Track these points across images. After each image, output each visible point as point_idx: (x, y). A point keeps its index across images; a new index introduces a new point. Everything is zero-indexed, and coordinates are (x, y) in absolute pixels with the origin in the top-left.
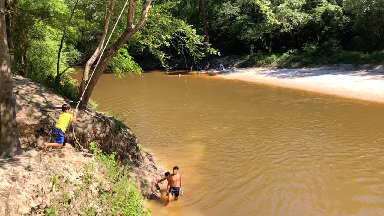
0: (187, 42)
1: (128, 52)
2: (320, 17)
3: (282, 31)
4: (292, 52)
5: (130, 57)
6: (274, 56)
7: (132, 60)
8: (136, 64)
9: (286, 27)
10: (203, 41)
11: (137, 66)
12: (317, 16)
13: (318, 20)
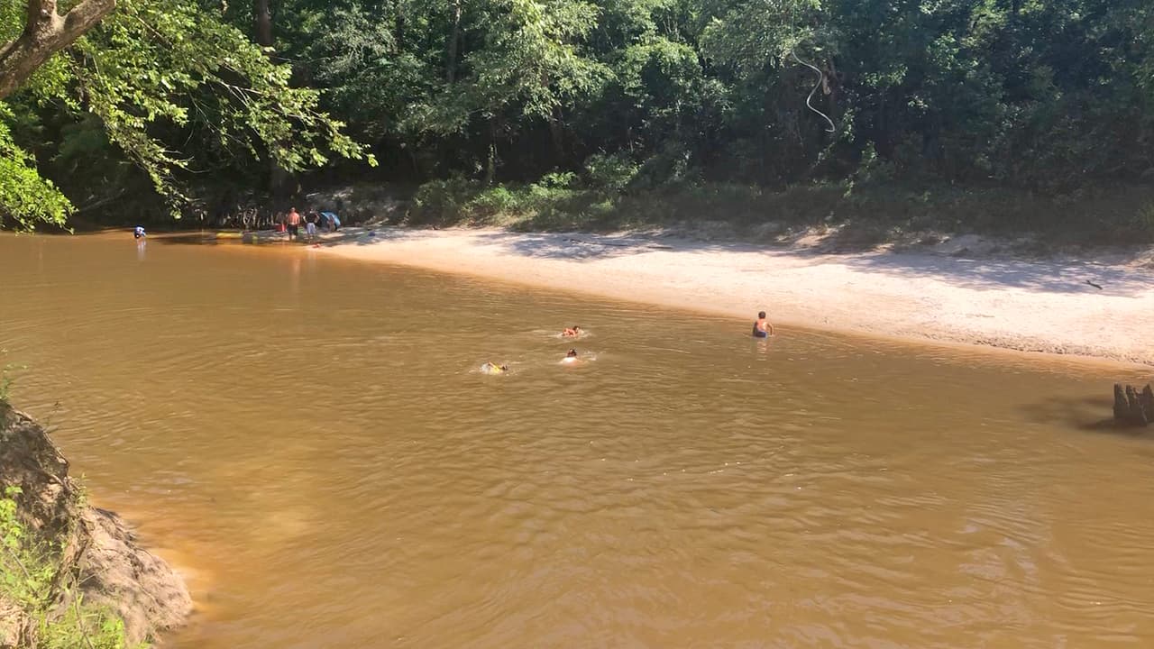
0: (253, 106)
1: (10, 134)
2: (637, 75)
3: (527, 111)
4: (556, 181)
5: (20, 154)
6: (502, 192)
7: (28, 164)
8: (43, 181)
9: (540, 97)
10: (312, 108)
11: (49, 188)
12: (630, 72)
13: (632, 85)
